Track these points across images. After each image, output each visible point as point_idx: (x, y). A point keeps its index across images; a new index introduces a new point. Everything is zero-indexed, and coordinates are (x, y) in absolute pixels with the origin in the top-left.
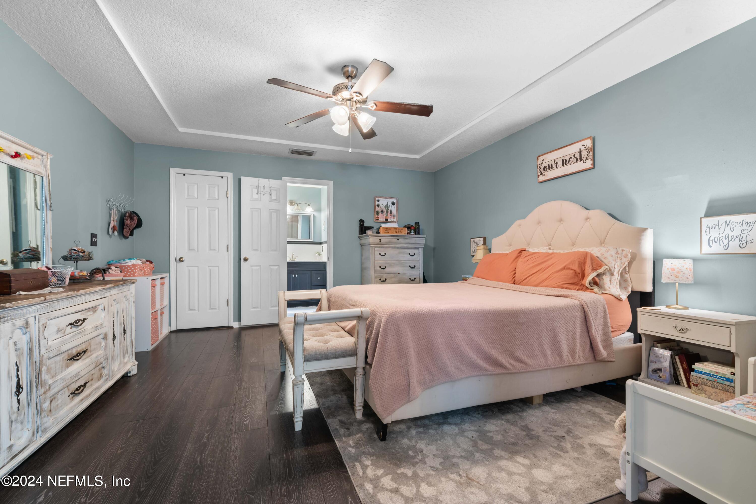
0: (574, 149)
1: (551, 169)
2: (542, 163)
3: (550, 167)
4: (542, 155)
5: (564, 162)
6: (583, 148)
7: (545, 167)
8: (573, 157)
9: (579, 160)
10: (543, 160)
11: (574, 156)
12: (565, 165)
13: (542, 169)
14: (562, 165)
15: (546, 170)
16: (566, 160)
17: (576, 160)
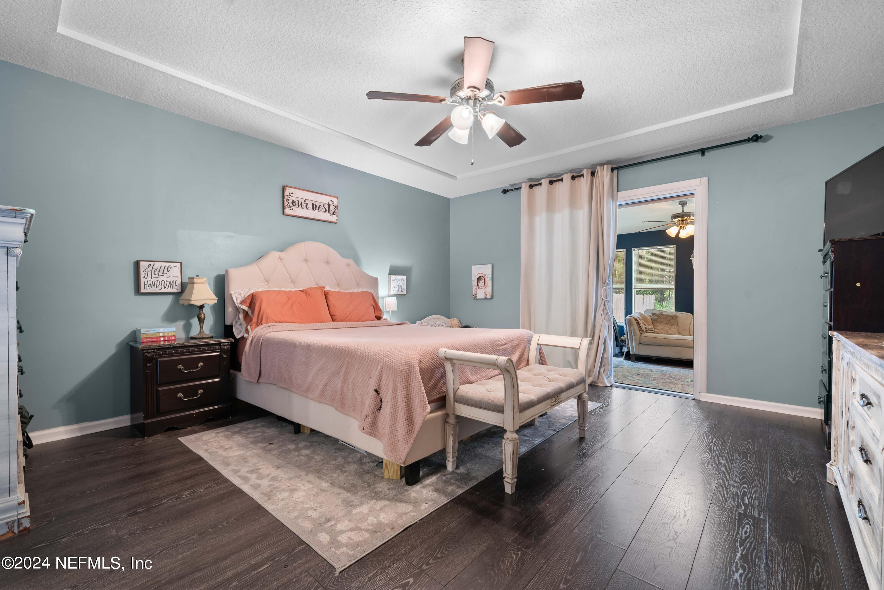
0: (324, 200)
1: (300, 207)
2: (290, 195)
3: (300, 205)
4: (291, 187)
5: (314, 207)
6: (331, 203)
7: (293, 201)
8: (322, 205)
9: (327, 212)
10: (292, 193)
11: (324, 205)
12: (314, 209)
13: (291, 201)
14: (312, 208)
15: (294, 204)
16: (316, 206)
17: (324, 210)
